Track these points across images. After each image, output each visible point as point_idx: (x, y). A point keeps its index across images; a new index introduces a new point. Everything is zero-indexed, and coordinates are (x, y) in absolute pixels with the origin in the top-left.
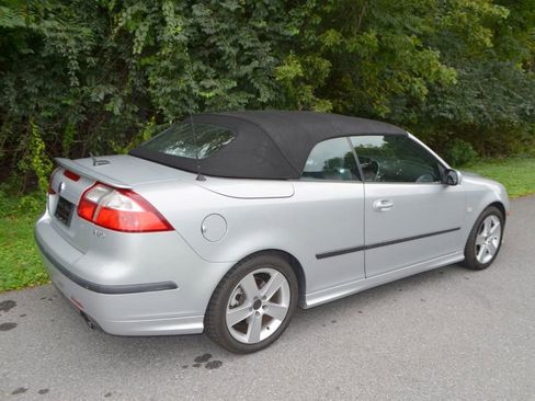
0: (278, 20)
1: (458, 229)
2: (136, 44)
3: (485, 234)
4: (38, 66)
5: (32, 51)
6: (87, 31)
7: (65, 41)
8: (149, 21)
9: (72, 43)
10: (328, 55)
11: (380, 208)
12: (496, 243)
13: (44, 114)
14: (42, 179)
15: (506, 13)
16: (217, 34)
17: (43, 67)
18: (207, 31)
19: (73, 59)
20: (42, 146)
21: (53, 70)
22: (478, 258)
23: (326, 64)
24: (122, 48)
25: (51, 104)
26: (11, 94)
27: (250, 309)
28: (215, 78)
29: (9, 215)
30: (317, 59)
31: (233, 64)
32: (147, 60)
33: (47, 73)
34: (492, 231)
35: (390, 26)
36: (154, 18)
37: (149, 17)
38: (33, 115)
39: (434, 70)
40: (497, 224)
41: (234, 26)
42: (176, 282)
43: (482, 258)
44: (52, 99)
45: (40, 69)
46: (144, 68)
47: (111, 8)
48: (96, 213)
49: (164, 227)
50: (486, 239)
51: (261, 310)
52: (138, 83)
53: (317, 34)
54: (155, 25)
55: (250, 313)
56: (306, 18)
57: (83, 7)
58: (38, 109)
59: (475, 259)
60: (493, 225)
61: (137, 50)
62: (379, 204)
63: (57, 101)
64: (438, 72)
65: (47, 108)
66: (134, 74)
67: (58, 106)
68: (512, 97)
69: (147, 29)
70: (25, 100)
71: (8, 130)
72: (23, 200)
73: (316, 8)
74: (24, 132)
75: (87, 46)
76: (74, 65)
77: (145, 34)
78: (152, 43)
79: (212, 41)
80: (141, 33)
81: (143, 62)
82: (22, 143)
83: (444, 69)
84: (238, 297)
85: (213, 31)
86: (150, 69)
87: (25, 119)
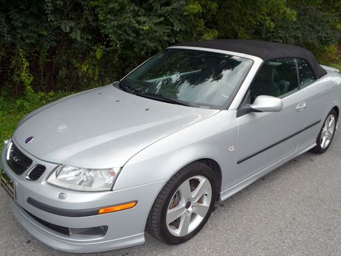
4: (21, 7)
13: (27, 41)
14: (28, 87)
20: (27, 64)
25: (31, 35)
28: (144, 15)
29: (9, 113)
33: (27, 12)
39: (282, 11)
44: (32, 30)
52: (90, 19)
58: (22, 38)
63: (35, 32)
64: (285, 12)
65: (28, 37)
66: (88, 12)
67: (36, 36)
70: (13, 32)
72: (18, 102)
74: (14, 55)
82: (13, 62)
83: (288, 11)
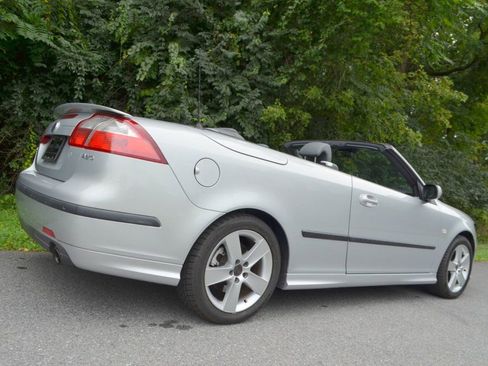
0: (268, 74)
1: (433, 248)
2: (140, 72)
3: (456, 262)
5: (45, 66)
6: (97, 57)
7: (77, 60)
8: (155, 57)
9: (83, 63)
10: (309, 109)
11: (366, 202)
12: (465, 275)
15: (465, 98)
16: (214, 76)
17: (52, 82)
18: (207, 72)
19: (81, 76)
21: (60, 87)
22: (449, 285)
23: (306, 116)
24: (127, 79)
26: (19, 99)
27: (231, 273)
30: (299, 112)
31: (225, 103)
32: (147, 92)
34: (463, 260)
35: (365, 93)
36: (160, 56)
37: (155, 54)
38: (34, 123)
40: (467, 255)
41: (229, 72)
42: (161, 220)
43: (453, 286)
45: (49, 84)
46: (142, 99)
47: (122, 42)
48: (89, 138)
49: (158, 158)
50: (457, 267)
51: (241, 277)
53: (302, 89)
54: (159, 61)
55: (230, 277)
56: (293, 73)
57: (97, 39)
59: (446, 285)
60: (463, 256)
61: (141, 77)
62: (365, 197)
68: (462, 182)
69: (152, 62)
71: (7, 132)
73: (302, 66)
75: (96, 67)
76: (81, 81)
77: (149, 66)
78: (154, 77)
79: (209, 81)
80: (146, 64)
81: (143, 93)
84: (220, 258)
85: (211, 73)
86: (148, 99)
87: (25, 126)
